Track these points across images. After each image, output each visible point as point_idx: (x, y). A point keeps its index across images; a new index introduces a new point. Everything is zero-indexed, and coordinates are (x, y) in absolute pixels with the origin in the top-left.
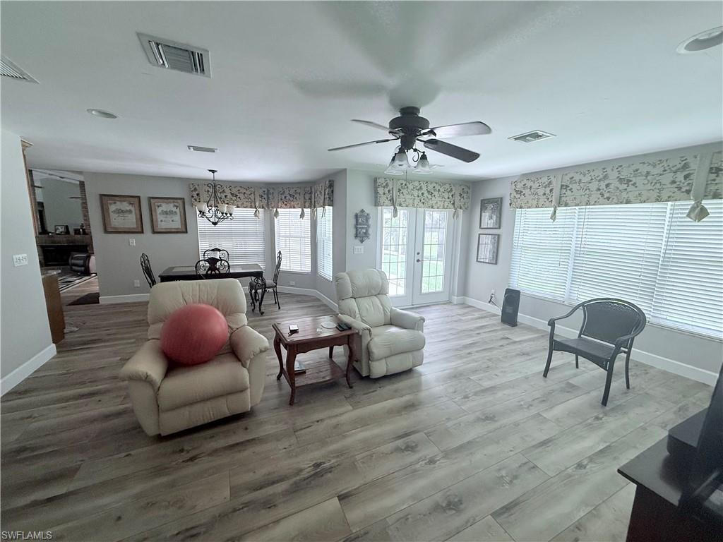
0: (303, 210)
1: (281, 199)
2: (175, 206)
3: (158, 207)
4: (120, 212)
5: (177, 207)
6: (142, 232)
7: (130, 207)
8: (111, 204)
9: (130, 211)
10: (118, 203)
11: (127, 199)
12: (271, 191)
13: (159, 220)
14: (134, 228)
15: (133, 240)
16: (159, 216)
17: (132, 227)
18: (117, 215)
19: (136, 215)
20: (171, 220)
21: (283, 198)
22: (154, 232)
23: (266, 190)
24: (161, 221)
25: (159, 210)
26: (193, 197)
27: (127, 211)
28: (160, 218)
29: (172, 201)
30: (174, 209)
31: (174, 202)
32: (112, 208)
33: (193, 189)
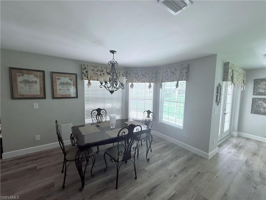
0: (150, 84)
1: (136, 77)
2: (70, 79)
3: (58, 79)
4: (27, 82)
5: (71, 80)
6: (45, 98)
7: (35, 79)
8: (19, 76)
9: (36, 82)
10: (26, 75)
11: (34, 72)
12: (129, 72)
13: (58, 89)
14: (37, 95)
15: (36, 104)
16: (58, 86)
17: (37, 94)
18: (24, 85)
19: (40, 85)
20: (66, 89)
21: (137, 76)
22: (54, 98)
23: (125, 71)
24: (60, 89)
25: (58, 82)
26: (83, 73)
27: (33, 82)
28: (59, 87)
29: (68, 75)
30: (70, 81)
31: (70, 77)
32: (20, 79)
33: (83, 68)
